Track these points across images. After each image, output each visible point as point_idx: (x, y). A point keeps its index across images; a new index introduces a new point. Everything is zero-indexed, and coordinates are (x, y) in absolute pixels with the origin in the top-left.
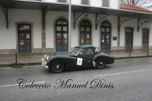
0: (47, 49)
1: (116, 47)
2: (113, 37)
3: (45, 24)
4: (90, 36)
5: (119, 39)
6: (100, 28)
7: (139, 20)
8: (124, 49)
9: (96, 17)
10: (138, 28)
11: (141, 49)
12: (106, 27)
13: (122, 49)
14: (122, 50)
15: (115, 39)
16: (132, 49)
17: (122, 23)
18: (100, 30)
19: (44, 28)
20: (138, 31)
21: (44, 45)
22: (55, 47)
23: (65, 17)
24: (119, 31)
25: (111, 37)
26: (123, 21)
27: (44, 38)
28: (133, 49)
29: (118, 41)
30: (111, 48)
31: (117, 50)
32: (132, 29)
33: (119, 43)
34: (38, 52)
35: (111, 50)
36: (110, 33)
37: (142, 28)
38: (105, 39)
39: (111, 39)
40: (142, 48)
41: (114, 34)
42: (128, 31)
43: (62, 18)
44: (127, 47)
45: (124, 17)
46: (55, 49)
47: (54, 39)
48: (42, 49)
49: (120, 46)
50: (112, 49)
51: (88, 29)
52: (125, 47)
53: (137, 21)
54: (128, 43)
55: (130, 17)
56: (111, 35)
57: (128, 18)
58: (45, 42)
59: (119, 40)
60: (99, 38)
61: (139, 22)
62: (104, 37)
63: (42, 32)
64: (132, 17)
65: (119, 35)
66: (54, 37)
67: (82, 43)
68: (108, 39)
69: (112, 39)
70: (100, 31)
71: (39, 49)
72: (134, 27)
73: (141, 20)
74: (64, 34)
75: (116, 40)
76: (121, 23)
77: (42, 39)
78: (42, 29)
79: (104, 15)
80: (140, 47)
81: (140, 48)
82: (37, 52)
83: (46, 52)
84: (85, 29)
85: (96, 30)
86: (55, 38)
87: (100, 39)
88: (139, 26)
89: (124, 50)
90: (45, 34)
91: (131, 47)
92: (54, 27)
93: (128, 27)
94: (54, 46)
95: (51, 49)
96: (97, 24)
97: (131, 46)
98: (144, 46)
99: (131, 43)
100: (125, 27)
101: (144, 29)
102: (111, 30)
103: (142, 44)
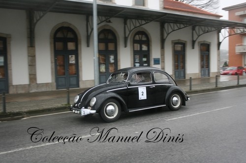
0: (39, 85)
2: (154, 59)
3: (34, 38)
4: (114, 57)
5: (164, 62)
6: (132, 44)
7: (193, 29)
9: (125, 23)
10: (193, 42)
11: (199, 79)
12: (141, 42)
15: (157, 62)
16: (185, 78)
17: (168, 34)
18: (132, 47)
19: (31, 44)
20: (193, 48)
21: (33, 77)
22: (54, 81)
23: (70, 24)
24: (163, 47)
26: (170, 30)
27: (32, 65)
29: (162, 67)
32: (184, 45)
33: (163, 69)
34: (23, 92)
36: (147, 54)
37: (199, 42)
38: (141, 63)
40: (200, 77)
41: (155, 54)
42: (179, 47)
43: (65, 25)
44: (177, 75)
45: (172, 24)
46: (55, 84)
47: (52, 66)
48: (29, 85)
51: (111, 47)
52: (174, 75)
53: (191, 31)
54: (178, 69)
55: (182, 24)
56: (151, 55)
57: (178, 25)
58: (35, 72)
59: (164, 64)
60: (131, 61)
61: (194, 31)
62: (140, 60)
63: (28, 53)
64: (186, 24)
65: (163, 55)
66: (52, 63)
67: (101, 71)
68: (145, 62)
69: (152, 62)
70: (132, 50)
71: (23, 86)
72: (186, 41)
73: (197, 28)
74: (70, 56)
75: (159, 64)
76: (165, 35)
77: (29, 65)
78: (28, 47)
79: (140, 21)
80: (198, 75)
81: (198, 77)
82: (21, 91)
83: (37, 91)
84: (107, 47)
85: (126, 46)
86: (54, 64)
87: (133, 62)
88: (195, 39)
90: (35, 56)
91: (182, 75)
92: (51, 44)
93: (177, 41)
94: (52, 79)
95: (47, 84)
96: (127, 36)
97: (182, 73)
98: (202, 72)
99: (183, 69)
100: (172, 41)
101: (201, 45)
102: (150, 47)
103: (200, 70)
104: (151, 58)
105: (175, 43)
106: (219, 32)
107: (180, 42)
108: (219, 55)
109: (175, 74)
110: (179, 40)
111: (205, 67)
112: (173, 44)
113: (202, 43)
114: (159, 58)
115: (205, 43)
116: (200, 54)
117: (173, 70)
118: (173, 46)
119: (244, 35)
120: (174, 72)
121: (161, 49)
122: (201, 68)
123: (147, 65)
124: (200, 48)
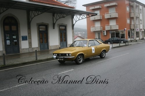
1: (27, 49)
2: (22, 36)
7: (53, 16)
15: (25, 38)
16: (48, 49)
17: (32, 19)
18: (3, 28)
20: (54, 28)
24: (29, 28)
25: (19, 37)
26: (33, 16)
28: (49, 49)
29: (29, 42)
30: (20, 50)
31: (29, 53)
32: (47, 26)
33: (30, 44)
36: (17, 33)
37: (58, 24)
38: (12, 40)
39: (19, 40)
41: (23, 32)
42: (42, 28)
44: (42, 47)
49: (33, 47)
50: (21, 51)
59: (31, 40)
62: (10, 37)
64: (42, 11)
65: (29, 33)
69: (21, 39)
70: (3, 30)
72: (48, 24)
75: (27, 40)
80: (58, 46)
81: (58, 48)
87: (3, 39)
91: (46, 47)
97: (46, 45)
98: (62, 44)
99: (47, 42)
100: (37, 24)
101: (60, 26)
102: (19, 28)
103: (60, 43)
104: (19, 36)
105: (39, 25)
106: (73, 17)
107: (43, 24)
108: (73, 32)
109: (40, 47)
110: (42, 23)
111: (63, 41)
113: (61, 25)
114: (27, 36)
115: (63, 25)
116: (59, 32)
117: (38, 44)
118: (38, 27)
119: (95, 21)
120: (39, 45)
121: (28, 29)
122: (60, 42)
123: (16, 41)
124: (59, 28)
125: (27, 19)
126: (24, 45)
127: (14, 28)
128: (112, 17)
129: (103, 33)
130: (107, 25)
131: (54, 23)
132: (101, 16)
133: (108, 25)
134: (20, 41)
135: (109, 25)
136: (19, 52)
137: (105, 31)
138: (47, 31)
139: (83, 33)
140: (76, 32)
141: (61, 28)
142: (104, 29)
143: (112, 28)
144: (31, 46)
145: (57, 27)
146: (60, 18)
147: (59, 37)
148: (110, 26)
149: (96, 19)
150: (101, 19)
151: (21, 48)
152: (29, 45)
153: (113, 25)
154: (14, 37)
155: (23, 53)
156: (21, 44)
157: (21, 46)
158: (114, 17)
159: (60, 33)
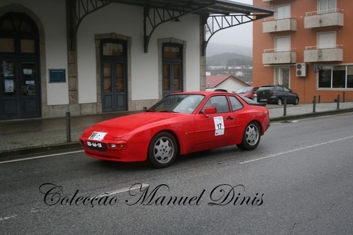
1: (62, 106)
2: (50, 71)
5: (76, 77)
7: (146, 14)
8: (95, 113)
10: (146, 40)
12: (17, 36)
13: (88, 111)
14: (88, 116)
15: (57, 76)
16: (127, 109)
17: (80, 21)
20: (146, 51)
24: (72, 48)
25: (42, 72)
26: (83, 12)
28: (130, 109)
29: (70, 86)
30: (44, 109)
32: (125, 43)
33: (74, 92)
35: (43, 117)
36: (35, 60)
37: (159, 40)
38: (19, 79)
39: (42, 79)
41: (55, 59)
42: (108, 50)
44: (107, 104)
49: (81, 101)
50: (46, 113)
52: (101, 104)
54: (110, 91)
56: (42, 63)
59: (76, 81)
61: (147, 18)
65: (73, 62)
68: (28, 77)
69: (46, 77)
72: (128, 37)
73: (151, 12)
75: (64, 81)
89: (97, 115)
91: (121, 102)
93: (109, 37)
97: (121, 99)
99: (123, 91)
100: (95, 35)
101: (164, 45)
102: (41, 46)
103: (161, 93)
104: (42, 68)
105: (102, 41)
107: (114, 37)
109: (103, 102)
110: (111, 34)
111: (172, 87)
112: (99, 41)
113: (168, 41)
114: (64, 70)
115: (173, 42)
116: (161, 62)
117: (98, 94)
118: (99, 46)
119: (276, 35)
120: (100, 97)
121: (68, 50)
122: (164, 89)
123: (33, 82)
124: (161, 51)
125: (67, 22)
126: (55, 95)
127: (27, 46)
128: (324, 24)
129: (297, 70)
130: (309, 49)
131: (148, 34)
132: (295, 22)
133: (313, 49)
134: (42, 85)
135: (315, 48)
136: (40, 116)
137: (302, 64)
138: (126, 57)
139: (251, 68)
140: (230, 66)
141: (167, 49)
142: (300, 58)
143: (324, 55)
144: (76, 98)
145: (157, 48)
146: (162, 22)
147: (161, 76)
148: (316, 51)
149: (278, 30)
150: (294, 29)
151: (46, 103)
152: (70, 95)
153: (328, 48)
154: (28, 71)
155: (50, 117)
156: (46, 91)
157: (46, 98)
158: (330, 25)
159: (163, 65)
